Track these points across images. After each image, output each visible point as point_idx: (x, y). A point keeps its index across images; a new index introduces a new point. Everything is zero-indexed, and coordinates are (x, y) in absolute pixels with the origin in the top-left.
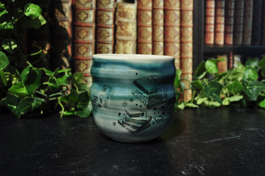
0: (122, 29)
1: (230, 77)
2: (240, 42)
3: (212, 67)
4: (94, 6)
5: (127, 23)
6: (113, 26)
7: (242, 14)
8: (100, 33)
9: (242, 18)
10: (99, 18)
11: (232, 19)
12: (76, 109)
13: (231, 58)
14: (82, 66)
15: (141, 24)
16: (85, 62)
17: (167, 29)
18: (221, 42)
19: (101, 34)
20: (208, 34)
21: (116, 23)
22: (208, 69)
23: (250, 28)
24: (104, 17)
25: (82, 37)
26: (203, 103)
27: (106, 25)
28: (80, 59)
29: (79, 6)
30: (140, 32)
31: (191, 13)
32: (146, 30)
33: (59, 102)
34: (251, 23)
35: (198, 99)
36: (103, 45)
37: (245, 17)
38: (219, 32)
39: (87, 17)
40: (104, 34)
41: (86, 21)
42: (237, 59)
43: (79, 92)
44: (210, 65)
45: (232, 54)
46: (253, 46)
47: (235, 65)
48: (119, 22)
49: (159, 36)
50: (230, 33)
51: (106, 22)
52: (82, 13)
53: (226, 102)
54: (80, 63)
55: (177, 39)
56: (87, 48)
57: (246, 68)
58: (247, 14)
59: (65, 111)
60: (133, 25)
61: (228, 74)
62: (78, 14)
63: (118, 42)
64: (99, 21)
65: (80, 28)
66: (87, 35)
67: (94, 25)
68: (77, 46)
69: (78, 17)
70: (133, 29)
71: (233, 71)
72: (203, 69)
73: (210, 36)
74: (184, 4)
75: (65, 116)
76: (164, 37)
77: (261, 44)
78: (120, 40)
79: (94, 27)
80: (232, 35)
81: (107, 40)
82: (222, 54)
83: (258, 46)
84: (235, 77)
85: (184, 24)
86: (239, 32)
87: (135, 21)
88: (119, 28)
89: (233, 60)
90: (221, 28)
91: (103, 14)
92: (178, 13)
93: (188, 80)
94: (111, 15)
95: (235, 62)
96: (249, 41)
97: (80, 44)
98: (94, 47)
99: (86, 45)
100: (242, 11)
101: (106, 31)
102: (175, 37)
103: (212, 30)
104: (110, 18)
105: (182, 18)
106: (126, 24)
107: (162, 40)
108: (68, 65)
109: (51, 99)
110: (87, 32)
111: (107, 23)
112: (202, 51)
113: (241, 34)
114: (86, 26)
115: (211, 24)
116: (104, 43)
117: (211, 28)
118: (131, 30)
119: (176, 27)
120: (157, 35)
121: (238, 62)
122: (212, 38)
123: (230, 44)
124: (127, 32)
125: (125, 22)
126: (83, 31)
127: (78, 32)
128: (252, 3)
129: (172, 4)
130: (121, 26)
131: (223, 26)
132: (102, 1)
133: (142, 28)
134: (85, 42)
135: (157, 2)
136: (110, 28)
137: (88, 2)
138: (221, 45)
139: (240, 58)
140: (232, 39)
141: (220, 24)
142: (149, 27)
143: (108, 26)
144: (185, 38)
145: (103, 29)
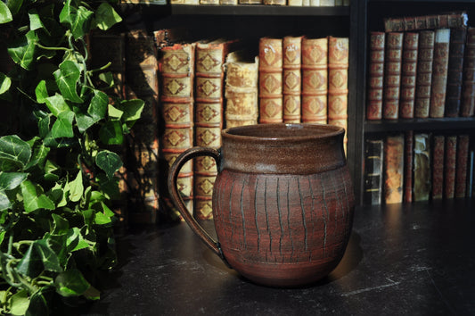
0: (235, 103)
2: (426, 114)
4: (191, 71)
5: (244, 94)
6: (221, 100)
7: (431, 70)
8: (202, 111)
9: (430, 75)
10: (199, 88)
11: (414, 78)
13: (411, 139)
15: (265, 94)
17: (306, 99)
18: (395, 116)
19: (203, 113)
20: (373, 104)
21: (226, 94)
23: (444, 91)
24: (207, 87)
25: (174, 119)
27: (211, 98)
28: (172, 153)
29: (168, 72)
30: (264, 107)
31: (345, 72)
32: (273, 103)
34: (445, 82)
36: (206, 129)
37: (435, 72)
38: (392, 100)
39: (181, 89)
40: (207, 112)
41: (178, 94)
42: (419, 140)
45: (411, 133)
46: (448, 119)
48: (230, 92)
49: (294, 111)
50: (409, 100)
51: (211, 93)
52: (174, 82)
54: (172, 158)
55: (323, 114)
56: (182, 136)
58: (438, 67)
60: (252, 97)
62: (168, 84)
63: (229, 124)
64: (199, 93)
65: (171, 105)
66: (182, 116)
67: (192, 100)
68: (167, 133)
69: (168, 89)
70: (252, 103)
73: (376, 106)
74: (335, 59)
76: (302, 113)
77: (461, 115)
78: (232, 121)
79: (192, 104)
81: (211, 121)
82: (395, 134)
83: (456, 118)
85: (333, 91)
86: (425, 98)
87: (256, 90)
88: (230, 103)
89: (414, 142)
90: (394, 92)
91: (206, 82)
92: (324, 74)
94: (218, 83)
95: (417, 145)
96: (441, 111)
97: (171, 130)
98: (192, 132)
99: (179, 131)
100: (431, 63)
101: (210, 108)
102: (319, 111)
103: (380, 97)
104: (216, 88)
105: (330, 81)
106: (241, 96)
107: (298, 117)
110: (182, 111)
111: (212, 96)
112: (363, 131)
113: (428, 101)
114: (179, 103)
115: (379, 88)
116: (208, 127)
117: (378, 94)
118: (249, 105)
119: (322, 95)
120: (291, 110)
121: (422, 145)
122: (380, 111)
123: (410, 119)
124: (243, 108)
125: (239, 94)
126: (175, 109)
127: (168, 111)
128: (447, 50)
129: (315, 59)
130: (234, 99)
131: (397, 90)
132: (203, 62)
133: (267, 101)
134: (179, 126)
135: (290, 59)
136: (216, 103)
137: (182, 65)
138: (393, 120)
139: (426, 139)
140: (412, 110)
141: (393, 86)
142: (277, 98)
143: (213, 100)
144: (334, 112)
145: (205, 105)
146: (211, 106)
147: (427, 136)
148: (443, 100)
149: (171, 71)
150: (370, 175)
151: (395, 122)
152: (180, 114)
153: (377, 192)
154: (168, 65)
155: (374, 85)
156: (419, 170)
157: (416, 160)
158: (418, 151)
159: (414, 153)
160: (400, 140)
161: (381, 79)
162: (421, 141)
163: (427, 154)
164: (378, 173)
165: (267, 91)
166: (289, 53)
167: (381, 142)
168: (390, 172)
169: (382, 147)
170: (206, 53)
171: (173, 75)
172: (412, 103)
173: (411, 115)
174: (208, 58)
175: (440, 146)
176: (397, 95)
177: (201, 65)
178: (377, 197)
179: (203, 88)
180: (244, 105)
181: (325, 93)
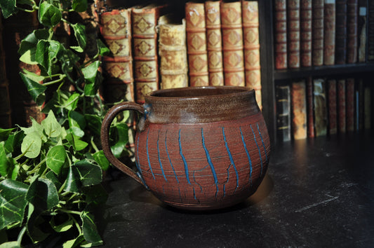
0: (168, 60)
2: (321, 62)
4: (129, 33)
5: (175, 52)
6: (156, 58)
7: (322, 26)
8: (140, 68)
9: (322, 31)
10: (137, 48)
11: (310, 33)
13: (311, 84)
15: (192, 51)
17: (226, 54)
18: (298, 65)
19: (141, 70)
20: (280, 56)
21: (160, 53)
23: (333, 43)
24: (144, 47)
25: (116, 76)
27: (147, 57)
30: (192, 62)
31: (256, 30)
32: (200, 58)
34: (334, 36)
36: (145, 83)
37: (326, 28)
38: (294, 52)
39: (121, 49)
40: (145, 69)
41: (119, 54)
45: (311, 79)
46: (338, 66)
48: (163, 51)
49: (217, 65)
50: (308, 52)
51: (147, 52)
52: (114, 44)
55: (240, 66)
56: (124, 91)
58: (328, 24)
60: (182, 54)
62: (109, 46)
63: (163, 78)
64: (137, 52)
65: (113, 64)
66: (123, 73)
67: (130, 59)
68: (111, 89)
70: (182, 59)
73: (282, 58)
74: (247, 19)
76: (224, 66)
77: (347, 62)
78: (166, 76)
79: (131, 62)
81: (149, 76)
82: (298, 80)
83: (344, 65)
85: (248, 46)
86: (319, 49)
87: (184, 48)
88: (164, 59)
89: (313, 86)
90: (295, 45)
91: (141, 43)
92: (239, 32)
94: (152, 43)
95: (316, 89)
96: (332, 60)
97: (114, 86)
98: (133, 87)
99: (121, 86)
100: (322, 21)
101: (147, 65)
102: (237, 64)
103: (285, 50)
104: (151, 47)
105: (245, 38)
106: (173, 53)
107: (221, 70)
110: (123, 69)
111: (148, 55)
112: (273, 79)
113: (322, 52)
114: (119, 62)
115: (283, 43)
116: (146, 82)
117: (283, 48)
118: (180, 61)
119: (238, 50)
120: (214, 64)
121: (319, 88)
122: (285, 61)
123: (308, 67)
124: (174, 64)
125: (172, 51)
126: (116, 68)
127: (110, 70)
128: (334, 9)
129: (232, 20)
130: (166, 56)
131: (298, 43)
132: (138, 25)
133: (194, 57)
135: (212, 20)
136: (152, 60)
137: (121, 28)
138: (296, 68)
139: (322, 84)
140: (310, 59)
141: (295, 41)
142: (203, 54)
143: (149, 59)
144: (250, 64)
145: (143, 63)
146: (148, 63)
147: (322, 81)
148: (333, 51)
149: (110, 34)
150: (281, 115)
151: (298, 70)
152: (121, 71)
153: (287, 129)
154: (108, 29)
155: (279, 40)
156: (318, 109)
157: (315, 101)
158: (317, 93)
159: (313, 95)
160: (303, 85)
161: (285, 35)
162: (318, 84)
163: (323, 95)
164: (286, 113)
165: (194, 48)
166: (210, 15)
167: (288, 87)
168: (296, 111)
169: (289, 92)
170: (140, 17)
171: (113, 38)
172: (310, 54)
173: (310, 64)
174: (142, 21)
175: (333, 89)
176: (298, 48)
177: (137, 27)
178: (287, 133)
179: (140, 48)
180: (175, 61)
181: (241, 48)
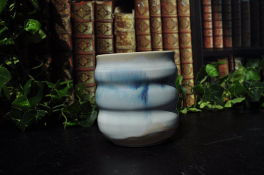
0: (121, 39)
1: (232, 80)
2: (240, 45)
3: (212, 71)
4: (92, 18)
5: (126, 33)
6: (112, 36)
7: (240, 18)
8: (100, 43)
9: (240, 21)
10: (98, 29)
11: (230, 23)
12: (80, 119)
13: (232, 61)
14: (84, 77)
15: (139, 32)
16: (86, 72)
17: (165, 36)
18: (221, 46)
19: (101, 45)
20: (207, 39)
21: (115, 33)
22: (209, 72)
23: (249, 31)
24: (103, 28)
25: (82, 49)
26: (206, 107)
28: (82, 71)
29: (78, 19)
30: (140, 41)
31: (188, 19)
32: (145, 38)
33: (63, 113)
34: (249, 25)
35: (201, 103)
37: (243, 19)
38: (218, 36)
39: (86, 29)
40: (104, 44)
41: (85, 33)
42: (237, 61)
43: (81, 103)
44: (210, 69)
45: (232, 57)
46: (253, 48)
47: (237, 68)
48: (118, 32)
49: (159, 43)
50: (229, 36)
51: (105, 32)
52: (82, 25)
53: (229, 105)
54: (82, 74)
55: (176, 45)
56: (88, 59)
57: (248, 69)
58: (244, 16)
59: (68, 122)
60: (131, 34)
61: (229, 77)
62: (78, 27)
64: (98, 32)
65: (81, 40)
66: (87, 47)
67: (93, 36)
68: (78, 58)
69: (78, 30)
70: (132, 38)
71: (235, 74)
72: (204, 73)
73: (209, 40)
74: (182, 11)
75: (68, 127)
76: (164, 44)
77: (261, 45)
78: (119, 50)
79: (93, 39)
80: (231, 38)
81: (107, 50)
82: (222, 57)
83: (258, 47)
84: (237, 79)
85: (183, 30)
86: (238, 35)
87: (134, 30)
88: (118, 38)
89: (234, 63)
90: (219, 31)
91: (102, 25)
92: (175, 20)
93: (190, 85)
94: (110, 25)
95: (236, 64)
96: (249, 43)
97: (81, 56)
98: (94, 57)
99: (86, 57)
100: (240, 14)
101: (105, 42)
102: (174, 43)
103: (211, 35)
104: (109, 29)
106: (125, 34)
107: (162, 47)
108: (70, 76)
109: (54, 111)
110: (87, 44)
111: (106, 34)
112: (203, 56)
113: (240, 37)
114: (85, 38)
115: (210, 29)
116: (104, 54)
117: (209, 33)
118: (130, 40)
119: (175, 33)
120: (157, 42)
121: (239, 64)
122: (212, 43)
123: (230, 48)
124: (126, 41)
125: (124, 32)
126: (83, 42)
127: (78, 44)
128: (249, 6)
129: (170, 11)
130: (120, 35)
131: (221, 30)
132: (100, 13)
133: (141, 37)
134: (86, 53)
135: (154, 11)
136: (109, 38)
137: (87, 14)
138: (220, 48)
139: (241, 61)
140: (231, 42)
141: (218, 28)
142: (148, 35)
143: (107, 37)
144: (184, 44)
145: (102, 40)
146: (106, 40)
148: (249, 36)
151: (222, 50)
154: (78, 15)
155: (207, 26)
159: (234, 69)
160: (226, 61)
161: (211, 23)
165: (141, 31)
166: (153, 7)
170: (101, 7)
171: (81, 21)
173: (231, 46)
174: (103, 10)
176: (221, 33)
179: (100, 29)
180: (127, 39)
181: (177, 31)
